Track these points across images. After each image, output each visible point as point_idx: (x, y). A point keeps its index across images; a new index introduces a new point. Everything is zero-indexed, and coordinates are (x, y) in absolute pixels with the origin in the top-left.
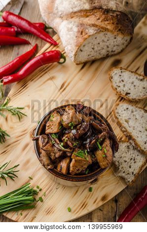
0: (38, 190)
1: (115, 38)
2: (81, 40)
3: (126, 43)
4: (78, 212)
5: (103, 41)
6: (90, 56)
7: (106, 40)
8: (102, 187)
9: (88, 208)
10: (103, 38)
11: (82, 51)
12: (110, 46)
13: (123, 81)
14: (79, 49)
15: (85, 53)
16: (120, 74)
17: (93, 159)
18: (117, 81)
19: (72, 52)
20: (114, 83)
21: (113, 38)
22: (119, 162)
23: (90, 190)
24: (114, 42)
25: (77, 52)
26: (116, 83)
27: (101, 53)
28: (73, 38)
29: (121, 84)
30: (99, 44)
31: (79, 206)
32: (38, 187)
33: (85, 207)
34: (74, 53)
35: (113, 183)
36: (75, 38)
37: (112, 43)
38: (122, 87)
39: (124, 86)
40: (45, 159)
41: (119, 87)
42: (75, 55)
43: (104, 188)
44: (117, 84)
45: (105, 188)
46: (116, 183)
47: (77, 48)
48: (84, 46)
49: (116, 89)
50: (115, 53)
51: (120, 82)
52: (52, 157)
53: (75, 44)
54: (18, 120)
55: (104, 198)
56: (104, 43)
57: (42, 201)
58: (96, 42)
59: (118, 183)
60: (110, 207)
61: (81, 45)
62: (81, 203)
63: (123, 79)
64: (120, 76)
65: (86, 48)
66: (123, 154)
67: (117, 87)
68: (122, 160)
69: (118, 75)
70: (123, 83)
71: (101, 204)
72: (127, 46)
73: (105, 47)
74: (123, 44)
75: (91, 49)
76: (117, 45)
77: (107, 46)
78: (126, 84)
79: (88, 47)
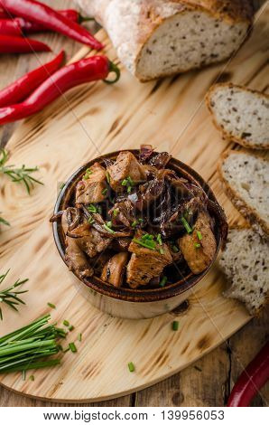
0: (66, 330)
1: (217, 26)
2: (147, 29)
3: (240, 39)
4: (149, 372)
5: (193, 32)
6: (168, 65)
7: (197, 29)
8: (198, 320)
9: (170, 364)
10: (192, 25)
11: (150, 53)
12: (207, 44)
13: (235, 110)
14: (145, 48)
15: (158, 57)
16: (229, 96)
17: (175, 255)
18: (224, 112)
19: (131, 55)
20: (218, 114)
21: (212, 25)
22: (231, 269)
23: (174, 326)
24: (215, 35)
25: (140, 54)
26: (221, 114)
27: (191, 58)
28: (131, 27)
29: (232, 117)
30: (184, 38)
31: (151, 359)
32: (66, 324)
33: (163, 362)
34: (134, 57)
35: (221, 312)
36: (135, 27)
37: (212, 37)
38: (234, 122)
39: (238, 120)
40: (75, 257)
41: (228, 122)
42: (138, 61)
43: (202, 322)
44: (225, 117)
45: (205, 323)
46: (227, 312)
47: (141, 46)
48: (155, 41)
49: (222, 126)
50: (219, 59)
51: (230, 112)
52: (90, 252)
53: (137, 38)
54: (26, 193)
55: (203, 343)
56: (195, 37)
57: (75, 351)
58: (178, 34)
59: (231, 313)
60: (216, 362)
61: (148, 39)
62: (156, 354)
63: (235, 106)
64: (229, 100)
65: (158, 47)
66: (239, 252)
67: (224, 123)
68: (237, 265)
69: (225, 99)
70: (236, 114)
71: (197, 354)
72: (242, 45)
73: (198, 46)
74: (234, 41)
75: (170, 49)
76: (222, 43)
77: (202, 43)
78: (241, 116)
79: (162, 44)
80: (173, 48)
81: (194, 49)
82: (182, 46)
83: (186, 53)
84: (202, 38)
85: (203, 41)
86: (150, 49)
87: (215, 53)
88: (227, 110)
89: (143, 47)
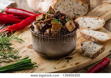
1: (77, 3)
5: (70, 4)
9: (67, 67)
10: (69, 2)
13: (85, 22)
18: (81, 23)
24: (77, 6)
26: (81, 24)
29: (84, 24)
36: (51, 2)
41: (83, 25)
43: (76, 60)
44: (82, 24)
48: (58, 6)
51: (83, 23)
56: (71, 6)
57: (37, 67)
58: (65, 4)
62: (62, 66)
64: (83, 20)
67: (82, 26)
69: (81, 20)
70: (85, 23)
73: (72, 10)
74: (85, 11)
75: (63, 10)
76: (80, 11)
77: (73, 9)
78: (87, 23)
79: (60, 7)
80: (64, 9)
81: (71, 11)
82: (67, 9)
83: (68, 12)
84: (73, 7)
85: (74, 8)
86: (57, 8)
87: (78, 14)
88: (82, 22)
89: (54, 7)
